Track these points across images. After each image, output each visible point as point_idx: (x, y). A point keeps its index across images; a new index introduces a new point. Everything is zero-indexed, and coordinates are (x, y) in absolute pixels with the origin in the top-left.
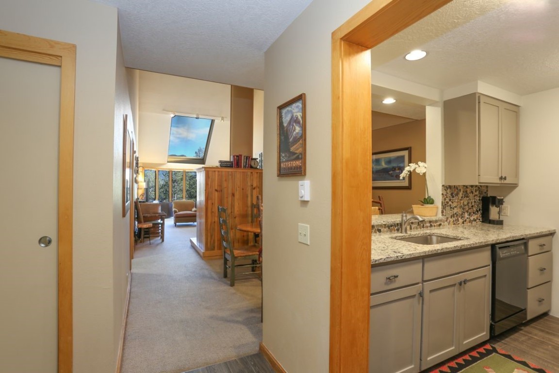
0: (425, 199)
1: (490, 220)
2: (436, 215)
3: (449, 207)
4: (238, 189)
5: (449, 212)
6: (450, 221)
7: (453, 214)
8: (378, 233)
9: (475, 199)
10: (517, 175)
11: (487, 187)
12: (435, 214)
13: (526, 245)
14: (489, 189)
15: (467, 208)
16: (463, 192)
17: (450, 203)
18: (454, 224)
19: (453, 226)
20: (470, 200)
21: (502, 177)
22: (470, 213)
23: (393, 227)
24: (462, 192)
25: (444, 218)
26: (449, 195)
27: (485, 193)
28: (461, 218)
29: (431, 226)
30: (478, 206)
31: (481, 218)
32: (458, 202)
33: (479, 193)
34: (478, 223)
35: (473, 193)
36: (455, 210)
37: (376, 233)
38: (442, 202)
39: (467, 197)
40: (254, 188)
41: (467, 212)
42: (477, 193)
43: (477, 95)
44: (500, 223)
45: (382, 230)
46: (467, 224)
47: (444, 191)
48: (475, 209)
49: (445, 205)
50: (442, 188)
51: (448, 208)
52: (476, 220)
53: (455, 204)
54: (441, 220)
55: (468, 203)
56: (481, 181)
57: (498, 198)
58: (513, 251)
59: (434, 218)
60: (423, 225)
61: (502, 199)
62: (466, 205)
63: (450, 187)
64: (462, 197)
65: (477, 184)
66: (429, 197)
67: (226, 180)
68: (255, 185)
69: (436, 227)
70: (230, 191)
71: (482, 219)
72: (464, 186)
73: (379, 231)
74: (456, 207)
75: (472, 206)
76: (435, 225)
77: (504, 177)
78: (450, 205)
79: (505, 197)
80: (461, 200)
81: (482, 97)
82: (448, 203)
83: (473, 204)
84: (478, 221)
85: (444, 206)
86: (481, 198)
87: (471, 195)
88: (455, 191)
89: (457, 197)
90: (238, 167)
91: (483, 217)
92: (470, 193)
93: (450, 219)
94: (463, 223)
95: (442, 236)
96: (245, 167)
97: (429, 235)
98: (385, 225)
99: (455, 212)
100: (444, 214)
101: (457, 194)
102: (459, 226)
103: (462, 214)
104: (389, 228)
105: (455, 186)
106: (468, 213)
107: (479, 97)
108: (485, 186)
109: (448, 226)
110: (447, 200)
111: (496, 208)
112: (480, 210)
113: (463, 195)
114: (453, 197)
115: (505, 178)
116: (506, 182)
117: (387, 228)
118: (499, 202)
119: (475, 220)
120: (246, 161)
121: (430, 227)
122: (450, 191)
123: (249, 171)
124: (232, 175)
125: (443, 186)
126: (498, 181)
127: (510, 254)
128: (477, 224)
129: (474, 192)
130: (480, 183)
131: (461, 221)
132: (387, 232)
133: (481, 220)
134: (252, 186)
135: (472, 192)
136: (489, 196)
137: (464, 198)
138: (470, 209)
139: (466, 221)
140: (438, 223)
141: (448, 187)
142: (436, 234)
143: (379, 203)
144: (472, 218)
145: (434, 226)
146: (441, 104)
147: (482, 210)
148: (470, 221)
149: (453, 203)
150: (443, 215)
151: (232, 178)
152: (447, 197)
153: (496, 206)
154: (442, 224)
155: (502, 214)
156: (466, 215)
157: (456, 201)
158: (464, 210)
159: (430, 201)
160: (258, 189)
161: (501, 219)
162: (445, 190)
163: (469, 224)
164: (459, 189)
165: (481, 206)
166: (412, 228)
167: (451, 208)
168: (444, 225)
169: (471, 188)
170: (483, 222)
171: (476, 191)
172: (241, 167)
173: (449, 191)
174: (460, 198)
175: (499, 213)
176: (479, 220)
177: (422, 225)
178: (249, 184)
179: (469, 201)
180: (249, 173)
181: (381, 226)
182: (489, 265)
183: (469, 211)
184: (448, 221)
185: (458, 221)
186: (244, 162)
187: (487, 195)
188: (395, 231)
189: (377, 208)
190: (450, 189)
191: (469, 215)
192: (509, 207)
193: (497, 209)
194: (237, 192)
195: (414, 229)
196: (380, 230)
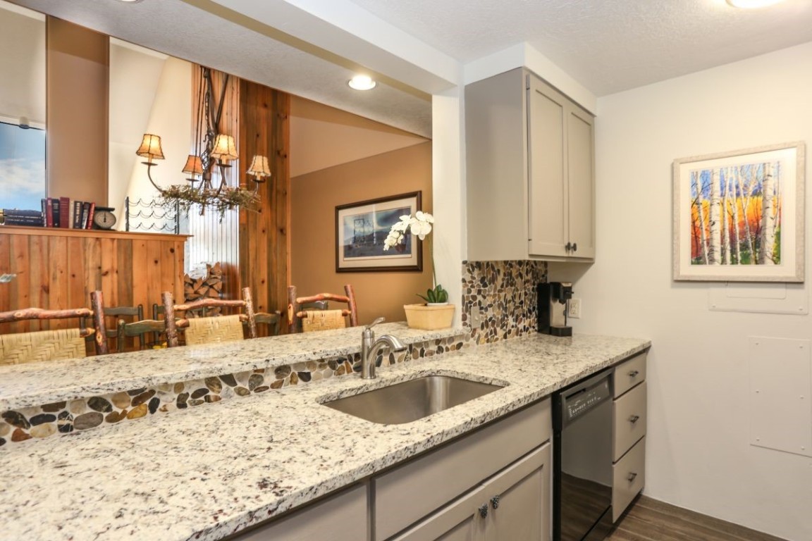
0: (429, 291)
1: (551, 328)
2: (452, 325)
3: (478, 307)
4: (59, 275)
5: (476, 317)
6: (479, 337)
7: (486, 321)
8: (300, 382)
9: (525, 288)
10: (592, 243)
11: (546, 264)
12: (449, 324)
13: (610, 379)
14: (548, 268)
15: (511, 306)
16: (505, 275)
17: (480, 298)
18: (488, 341)
19: (486, 344)
20: (518, 290)
21: (569, 244)
22: (517, 316)
23: (344, 364)
24: (502, 275)
25: (467, 331)
26: (477, 282)
27: (543, 276)
28: (502, 328)
29: (440, 350)
30: (531, 301)
31: (536, 325)
32: (494, 296)
33: (533, 277)
34: (532, 334)
35: (522, 278)
36: (490, 313)
37: (296, 383)
38: (463, 296)
39: (512, 285)
40: (106, 274)
41: (513, 314)
42: (530, 276)
43: (524, 73)
44: (566, 332)
45: (312, 374)
46: (513, 338)
47: (467, 273)
48: (525, 308)
49: (470, 302)
50: (463, 269)
51: (475, 309)
52: (528, 329)
53: (489, 300)
54: (462, 336)
55: (514, 297)
56: (534, 252)
57: (564, 285)
58: (591, 398)
59: (445, 334)
60: (422, 351)
61: (570, 288)
62: (510, 301)
63: (479, 265)
64: (502, 286)
65: (527, 258)
66: (439, 287)
67: (21, 256)
68: (106, 267)
69: (450, 352)
70: (35, 281)
71: (539, 326)
72: (506, 262)
73: (306, 377)
74: (490, 306)
75: (521, 303)
76: (449, 346)
77: (572, 245)
78: (480, 302)
79: (574, 282)
80: (500, 291)
81: (533, 79)
82: (474, 298)
83: (523, 299)
84: (531, 329)
85: (467, 306)
86: (536, 286)
87: (519, 281)
88: (488, 272)
89: (493, 286)
90: (59, 226)
91: (539, 322)
92: (517, 278)
93: (479, 331)
94: (505, 337)
95: (456, 376)
96: (78, 226)
97: (429, 376)
98: (322, 360)
99: (489, 317)
100: (467, 321)
101: (493, 280)
102: (497, 345)
103: (503, 320)
104: (333, 367)
105: (488, 263)
106: (514, 317)
107: (527, 78)
108: (542, 262)
109: (476, 346)
110: (474, 292)
111: (561, 305)
112: (534, 308)
113: (505, 282)
114: (485, 285)
115: (575, 248)
116: (576, 254)
117: (328, 368)
118: (564, 293)
119: (526, 329)
120: (82, 212)
121: (437, 353)
122: (479, 274)
123: (92, 235)
124: (40, 244)
125: (464, 263)
126: (564, 253)
127: (587, 404)
128: (529, 336)
129: (524, 275)
130: (531, 256)
131: (500, 333)
132: (328, 376)
133: (536, 328)
134: (100, 268)
135: (521, 275)
136: (548, 282)
137: (507, 286)
138: (518, 307)
139: (510, 332)
140: (455, 343)
141: (475, 265)
142: (443, 374)
143: (345, 301)
144: (521, 326)
145: (447, 349)
146: (460, 92)
147: (538, 309)
148: (518, 333)
149: (484, 297)
150: (465, 324)
151: (41, 250)
152: (472, 286)
153: (560, 302)
154: (465, 343)
155: (570, 315)
156: (511, 321)
157: (492, 293)
158: (506, 311)
159: (439, 296)
160: (115, 275)
161: (568, 325)
162: (469, 270)
163: (516, 337)
164: (496, 269)
165: (535, 301)
166: (396, 360)
167: (481, 308)
168: (468, 345)
169: (518, 267)
170: (539, 331)
171: (527, 274)
172: (67, 226)
173: (476, 272)
174: (499, 288)
175: (565, 313)
176: (534, 327)
177: (419, 350)
178: (91, 264)
179: (515, 292)
180: (91, 241)
181: (310, 363)
182: (548, 441)
183: (516, 312)
184: (477, 335)
185: (496, 334)
186: (75, 215)
187: (546, 279)
188: (349, 371)
189: (340, 312)
190: (480, 269)
191: (516, 320)
192: (580, 300)
193: (562, 307)
194: (58, 282)
195: (399, 361)
196: (308, 374)
